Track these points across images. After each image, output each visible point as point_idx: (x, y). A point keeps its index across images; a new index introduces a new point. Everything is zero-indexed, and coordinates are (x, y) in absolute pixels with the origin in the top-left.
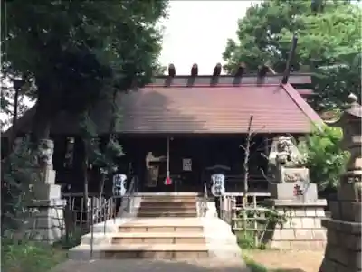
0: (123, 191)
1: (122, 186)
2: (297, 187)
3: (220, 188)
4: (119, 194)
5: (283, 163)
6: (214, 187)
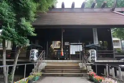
1: (35, 56)
3: (94, 57)
6: (90, 57)
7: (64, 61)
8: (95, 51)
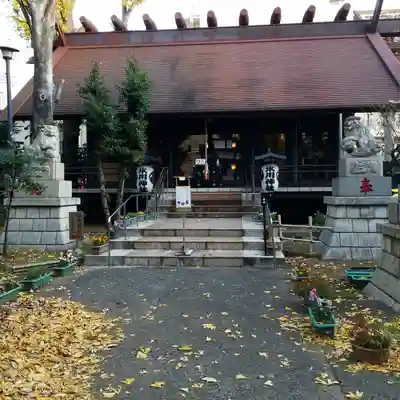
0: (149, 186)
1: (148, 180)
2: (366, 181)
4: (145, 190)
5: (350, 151)
6: (265, 180)
7: (211, 190)
8: (276, 169)
